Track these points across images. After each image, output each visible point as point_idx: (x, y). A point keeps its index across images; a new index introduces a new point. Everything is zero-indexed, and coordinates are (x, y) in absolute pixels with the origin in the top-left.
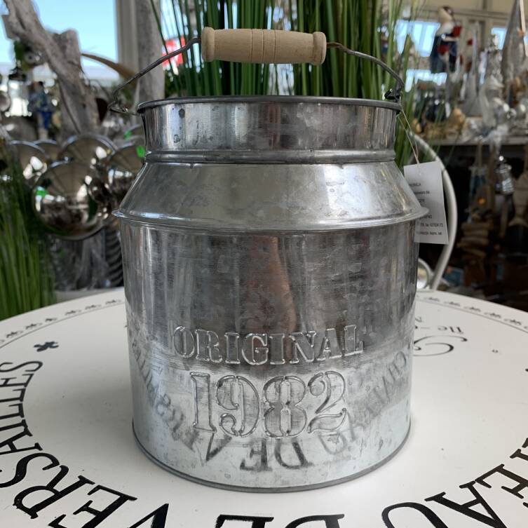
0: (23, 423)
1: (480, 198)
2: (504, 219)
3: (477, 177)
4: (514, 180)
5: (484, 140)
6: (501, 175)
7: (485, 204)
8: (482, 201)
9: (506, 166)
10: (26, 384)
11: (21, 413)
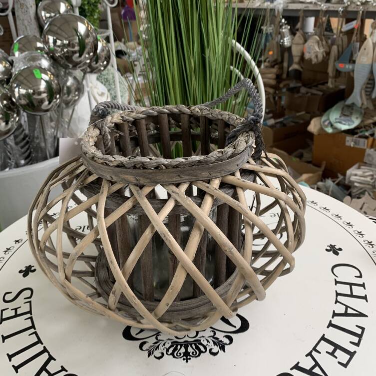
0: (45, 350)
1: (269, 51)
2: (285, 64)
3: (267, 34)
4: (292, 36)
5: (271, 6)
6: (283, 32)
7: (273, 55)
8: (271, 53)
9: (287, 26)
10: (30, 312)
11: (39, 341)
